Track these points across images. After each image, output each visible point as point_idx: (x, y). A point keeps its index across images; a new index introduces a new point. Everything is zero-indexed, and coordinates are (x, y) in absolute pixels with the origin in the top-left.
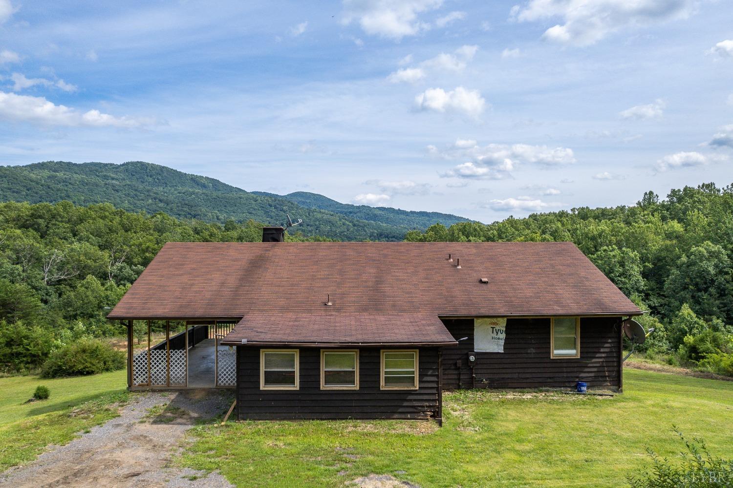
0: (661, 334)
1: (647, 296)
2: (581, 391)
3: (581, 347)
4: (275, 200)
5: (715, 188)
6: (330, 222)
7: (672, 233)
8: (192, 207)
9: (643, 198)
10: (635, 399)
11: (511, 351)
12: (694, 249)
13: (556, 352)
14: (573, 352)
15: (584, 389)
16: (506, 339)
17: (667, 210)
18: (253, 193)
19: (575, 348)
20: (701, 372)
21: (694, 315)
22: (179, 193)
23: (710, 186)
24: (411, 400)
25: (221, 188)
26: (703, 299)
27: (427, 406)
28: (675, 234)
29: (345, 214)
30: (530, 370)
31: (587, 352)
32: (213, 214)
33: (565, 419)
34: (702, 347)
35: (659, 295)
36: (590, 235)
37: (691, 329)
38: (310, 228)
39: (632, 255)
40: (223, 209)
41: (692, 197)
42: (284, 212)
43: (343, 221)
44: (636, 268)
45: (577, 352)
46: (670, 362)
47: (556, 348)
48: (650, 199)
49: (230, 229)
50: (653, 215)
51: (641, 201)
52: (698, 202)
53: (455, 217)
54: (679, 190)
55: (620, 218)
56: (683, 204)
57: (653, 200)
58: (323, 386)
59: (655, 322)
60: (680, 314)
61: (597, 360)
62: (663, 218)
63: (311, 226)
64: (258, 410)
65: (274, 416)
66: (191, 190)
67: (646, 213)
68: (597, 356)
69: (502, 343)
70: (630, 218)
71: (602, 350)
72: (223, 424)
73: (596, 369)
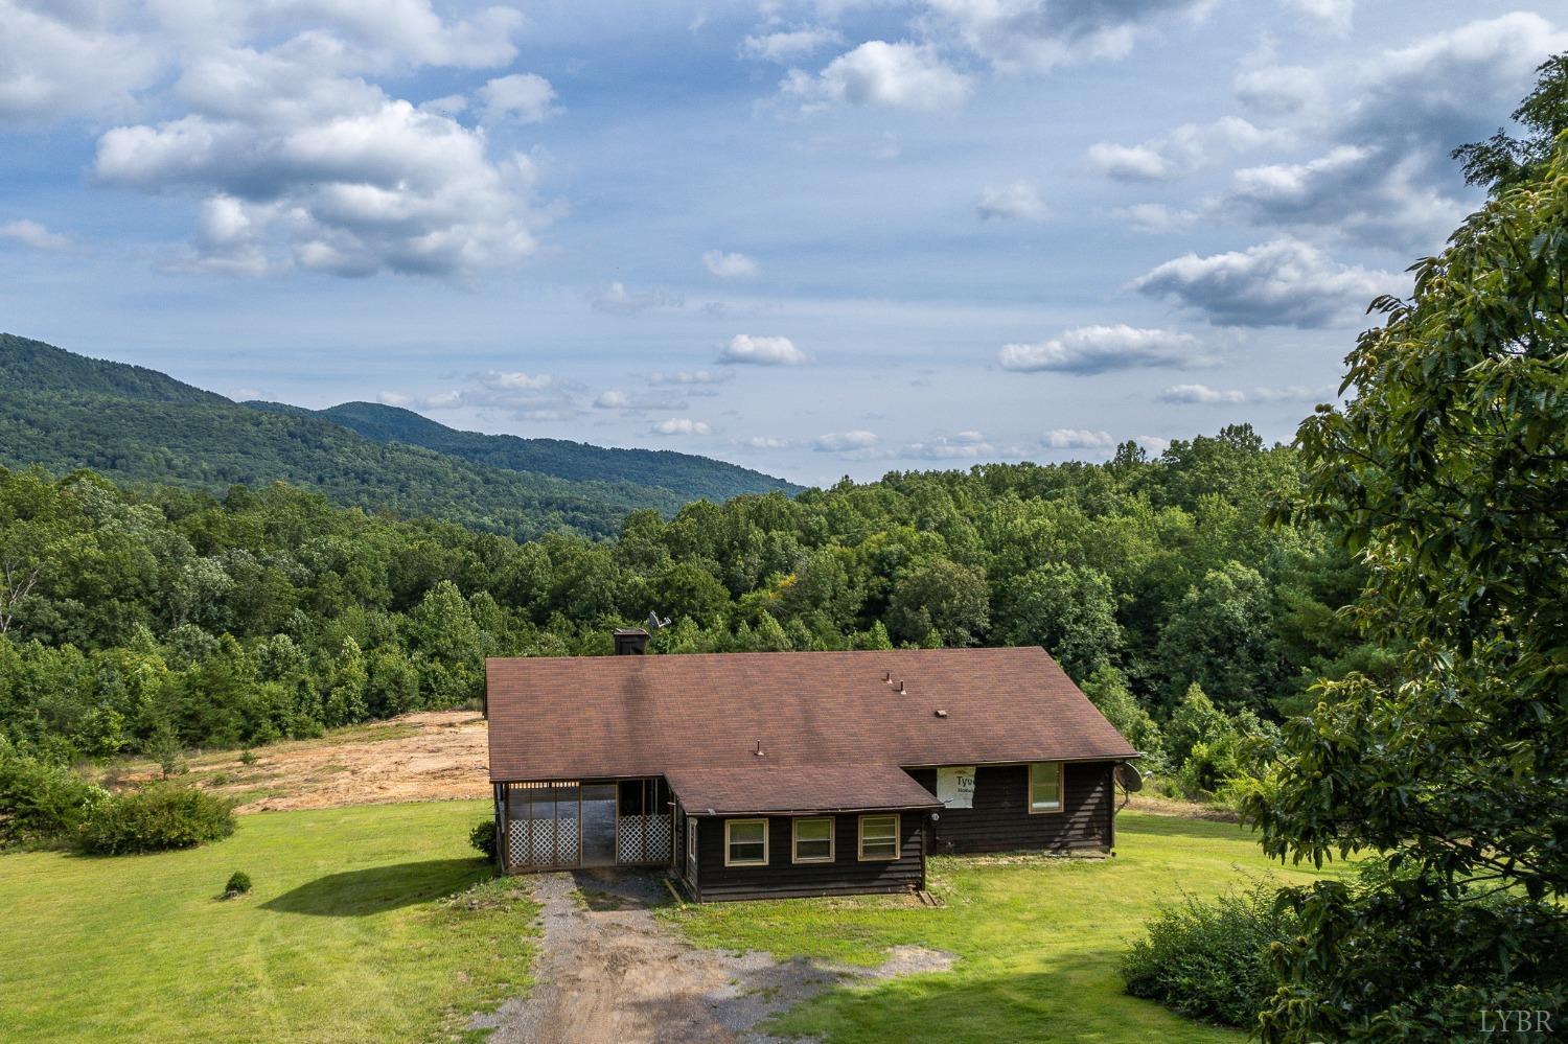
0: (1155, 740)
1: (1126, 657)
3: (1064, 798)
4: (304, 424)
5: (1251, 434)
6: (431, 473)
7: (1171, 533)
8: (106, 438)
9: (1115, 455)
10: (1130, 861)
11: (984, 806)
12: (1210, 575)
13: (1035, 805)
14: (1055, 804)
16: (976, 793)
17: (1163, 482)
18: (248, 404)
19: (1058, 800)
20: (1217, 810)
21: (1209, 704)
22: (73, 404)
23: (1242, 431)
24: (891, 872)
25: (173, 394)
26: (1226, 671)
27: (908, 878)
28: (1176, 535)
29: (464, 454)
30: (1005, 829)
31: (1072, 804)
32: (158, 454)
33: (1058, 887)
34: (1220, 765)
35: (1148, 656)
36: (1016, 537)
37: (1204, 729)
39: (1098, 581)
40: (180, 441)
41: (1209, 456)
42: (325, 451)
43: (460, 470)
44: (1105, 605)
45: (1060, 804)
46: (1168, 793)
47: (1036, 801)
48: (1129, 456)
49: (237, 505)
50: (1136, 495)
51: (1112, 459)
52: (1219, 470)
53: (710, 462)
54: (1186, 443)
55: (1072, 495)
56: (1192, 474)
57: (1134, 459)
58: (795, 859)
59: (1143, 717)
60: (1187, 702)
61: (1083, 814)
62: (1155, 501)
63: (388, 483)
64: (722, 891)
65: (741, 896)
66: (102, 398)
67: (1121, 486)
68: (1083, 808)
69: (971, 795)
70: (1091, 496)
71: (1090, 801)
72: (684, 907)
73: (1083, 826)
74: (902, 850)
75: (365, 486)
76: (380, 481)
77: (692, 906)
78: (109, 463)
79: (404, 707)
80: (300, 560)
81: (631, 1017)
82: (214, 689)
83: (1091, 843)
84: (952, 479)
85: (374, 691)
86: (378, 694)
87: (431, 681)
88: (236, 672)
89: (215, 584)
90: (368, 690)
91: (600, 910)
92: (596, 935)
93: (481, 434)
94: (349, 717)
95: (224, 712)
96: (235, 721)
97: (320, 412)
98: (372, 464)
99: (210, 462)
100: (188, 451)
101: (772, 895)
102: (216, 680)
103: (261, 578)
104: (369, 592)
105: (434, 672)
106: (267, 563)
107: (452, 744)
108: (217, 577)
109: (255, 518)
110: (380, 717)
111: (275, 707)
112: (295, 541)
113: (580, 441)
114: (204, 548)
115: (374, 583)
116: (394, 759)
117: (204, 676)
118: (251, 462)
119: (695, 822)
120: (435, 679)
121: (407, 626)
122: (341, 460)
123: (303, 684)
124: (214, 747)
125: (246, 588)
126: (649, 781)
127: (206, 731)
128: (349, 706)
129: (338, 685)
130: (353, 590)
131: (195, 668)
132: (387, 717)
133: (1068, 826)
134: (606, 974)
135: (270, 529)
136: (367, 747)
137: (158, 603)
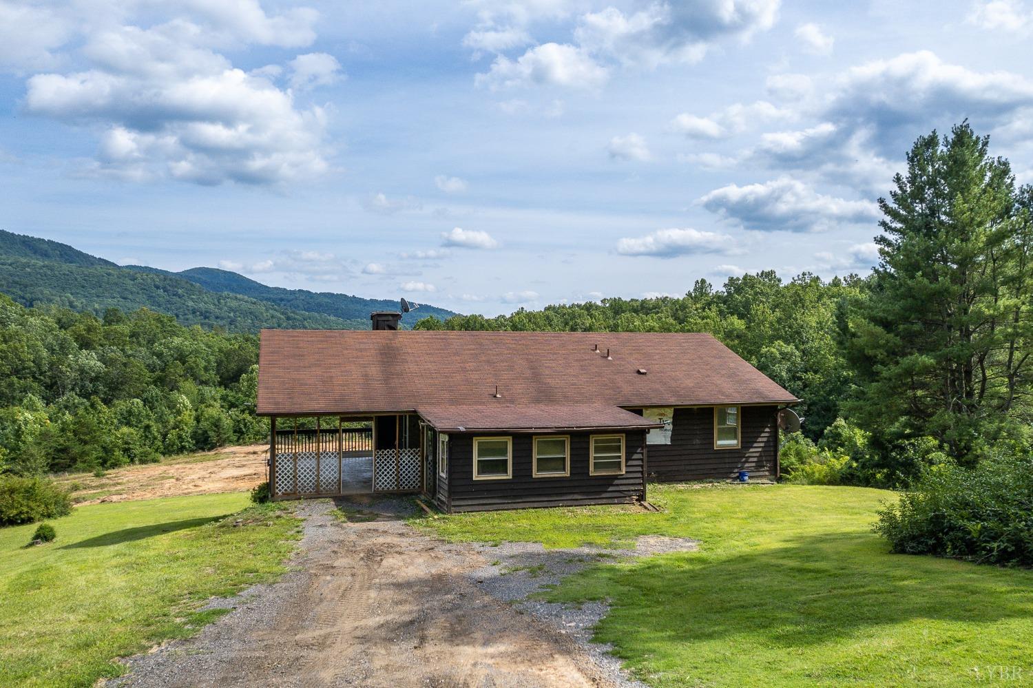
2: (744, 480)
3: (742, 437)
4: (165, 280)
5: (775, 277)
6: (251, 313)
7: (731, 332)
8: (26, 287)
9: (693, 288)
11: (680, 443)
12: (764, 350)
13: (719, 442)
14: (735, 442)
15: (746, 478)
16: (673, 431)
17: (725, 303)
18: (127, 267)
19: (736, 438)
23: (769, 275)
24: (617, 485)
27: (632, 491)
28: (735, 332)
29: (274, 301)
30: (696, 462)
31: (747, 443)
32: (63, 298)
38: (221, 323)
40: (79, 290)
41: (752, 287)
42: (179, 297)
43: (271, 311)
45: (738, 442)
47: (719, 439)
48: (702, 289)
49: (112, 321)
50: (710, 309)
51: (692, 291)
52: (760, 294)
53: (433, 308)
54: (738, 279)
56: (743, 296)
57: (705, 290)
58: (536, 474)
61: (756, 449)
62: (721, 312)
63: (222, 318)
64: (470, 502)
65: (487, 507)
66: (24, 260)
67: (698, 306)
68: (755, 445)
69: (670, 433)
70: (680, 312)
71: (760, 440)
72: (436, 517)
73: (755, 459)
74: (626, 466)
75: (207, 321)
76: (217, 318)
77: (441, 515)
78: (28, 304)
79: (222, 443)
80: (154, 354)
81: (389, 594)
82: (83, 433)
83: (761, 473)
84: (589, 307)
85: (200, 432)
86: (203, 434)
87: (242, 426)
88: (100, 422)
89: (91, 368)
90: (196, 432)
91: (357, 522)
92: (353, 537)
93: (285, 289)
94: (181, 450)
95: (88, 447)
96: (95, 453)
97: (177, 274)
98: (212, 307)
99: (100, 304)
100: (85, 296)
101: (515, 506)
102: (82, 425)
103: (125, 365)
104: (202, 376)
105: (244, 420)
106: (129, 356)
107: (253, 462)
108: (92, 363)
109: (124, 328)
110: (203, 450)
111: (127, 443)
112: (151, 342)
113: (350, 295)
114: (85, 344)
115: (206, 369)
116: (209, 471)
117: (75, 424)
118: (129, 304)
119: (446, 438)
120: (245, 425)
121: (227, 396)
122: (190, 303)
123: (147, 427)
124: (78, 470)
125: (114, 372)
126: (402, 416)
127: (74, 460)
128: (181, 442)
129: (174, 428)
130: (192, 373)
131: (68, 417)
132: (209, 450)
133: (744, 459)
134: (362, 562)
135: (134, 335)
136: (191, 466)
137: (48, 381)
